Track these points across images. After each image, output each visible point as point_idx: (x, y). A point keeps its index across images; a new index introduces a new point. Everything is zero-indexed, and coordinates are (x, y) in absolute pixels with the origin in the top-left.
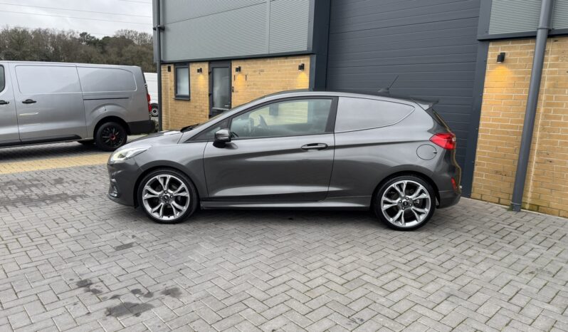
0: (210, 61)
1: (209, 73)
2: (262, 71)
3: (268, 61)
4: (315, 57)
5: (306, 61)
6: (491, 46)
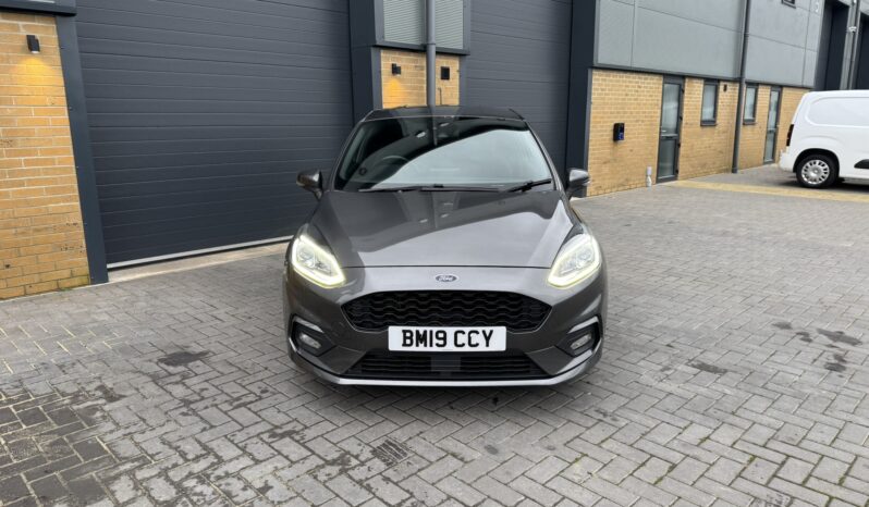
5: (41, 30)
6: (383, 54)
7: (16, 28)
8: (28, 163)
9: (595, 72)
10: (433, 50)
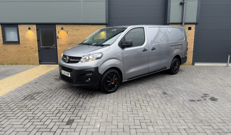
0: (37, 24)
1: (37, 30)
2: (78, 30)
3: (82, 26)
10: (183, 23)
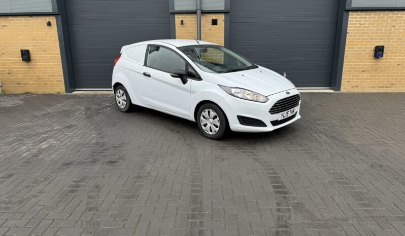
4: (60, 16)
5: (53, 20)
6: (176, 16)
7: (46, 20)
8: (50, 57)
9: (350, 13)
